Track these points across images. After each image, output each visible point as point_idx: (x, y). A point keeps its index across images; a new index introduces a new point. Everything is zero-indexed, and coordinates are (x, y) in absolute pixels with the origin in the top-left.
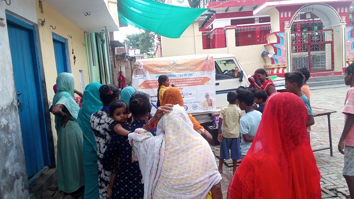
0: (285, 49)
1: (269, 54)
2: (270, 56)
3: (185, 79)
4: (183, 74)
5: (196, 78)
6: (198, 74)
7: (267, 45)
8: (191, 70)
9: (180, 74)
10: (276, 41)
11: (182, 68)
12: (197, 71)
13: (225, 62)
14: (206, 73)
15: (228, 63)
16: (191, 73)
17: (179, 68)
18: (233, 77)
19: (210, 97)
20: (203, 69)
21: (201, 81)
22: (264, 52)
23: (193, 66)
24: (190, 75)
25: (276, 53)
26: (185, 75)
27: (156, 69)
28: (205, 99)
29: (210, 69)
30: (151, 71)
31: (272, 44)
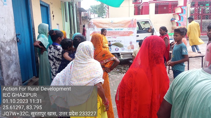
0: (186, 17)
1: (175, 19)
2: (176, 21)
3: (118, 32)
4: (117, 28)
5: (124, 32)
6: (126, 29)
7: (174, 14)
8: (122, 27)
9: (115, 28)
10: (181, 12)
11: (117, 25)
12: (125, 27)
13: (144, 23)
14: (131, 29)
15: (146, 23)
16: (122, 28)
17: (115, 25)
18: (148, 32)
19: (133, 44)
20: (130, 26)
21: (127, 34)
22: (173, 18)
23: (123, 24)
24: (121, 29)
25: (180, 20)
26: (118, 29)
27: (101, 25)
28: (130, 45)
29: (134, 26)
30: (98, 26)
31: (178, 14)
